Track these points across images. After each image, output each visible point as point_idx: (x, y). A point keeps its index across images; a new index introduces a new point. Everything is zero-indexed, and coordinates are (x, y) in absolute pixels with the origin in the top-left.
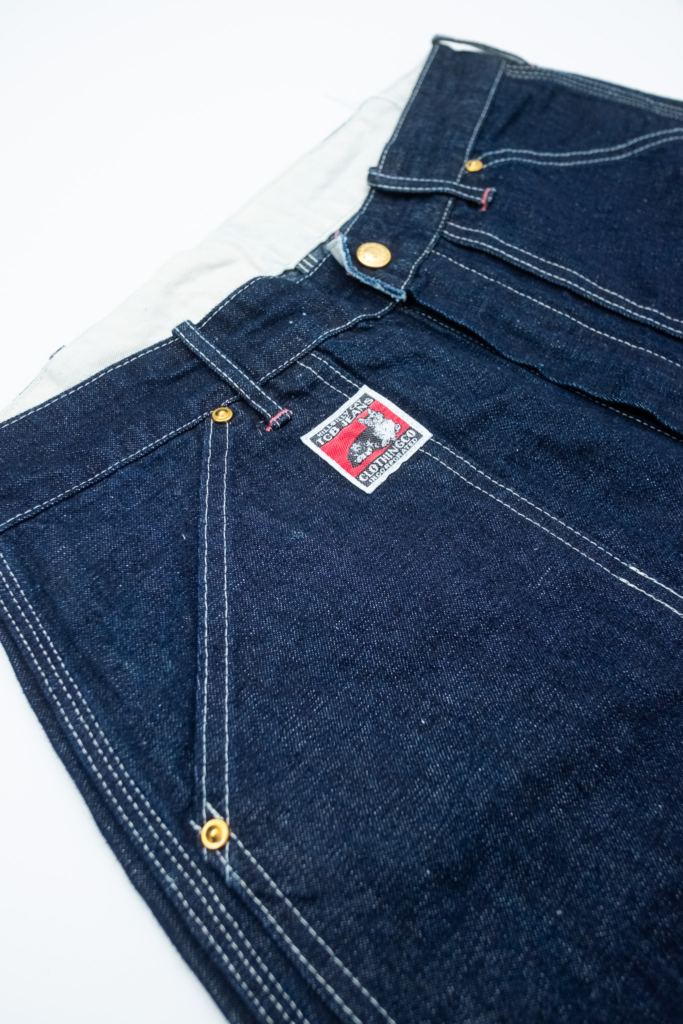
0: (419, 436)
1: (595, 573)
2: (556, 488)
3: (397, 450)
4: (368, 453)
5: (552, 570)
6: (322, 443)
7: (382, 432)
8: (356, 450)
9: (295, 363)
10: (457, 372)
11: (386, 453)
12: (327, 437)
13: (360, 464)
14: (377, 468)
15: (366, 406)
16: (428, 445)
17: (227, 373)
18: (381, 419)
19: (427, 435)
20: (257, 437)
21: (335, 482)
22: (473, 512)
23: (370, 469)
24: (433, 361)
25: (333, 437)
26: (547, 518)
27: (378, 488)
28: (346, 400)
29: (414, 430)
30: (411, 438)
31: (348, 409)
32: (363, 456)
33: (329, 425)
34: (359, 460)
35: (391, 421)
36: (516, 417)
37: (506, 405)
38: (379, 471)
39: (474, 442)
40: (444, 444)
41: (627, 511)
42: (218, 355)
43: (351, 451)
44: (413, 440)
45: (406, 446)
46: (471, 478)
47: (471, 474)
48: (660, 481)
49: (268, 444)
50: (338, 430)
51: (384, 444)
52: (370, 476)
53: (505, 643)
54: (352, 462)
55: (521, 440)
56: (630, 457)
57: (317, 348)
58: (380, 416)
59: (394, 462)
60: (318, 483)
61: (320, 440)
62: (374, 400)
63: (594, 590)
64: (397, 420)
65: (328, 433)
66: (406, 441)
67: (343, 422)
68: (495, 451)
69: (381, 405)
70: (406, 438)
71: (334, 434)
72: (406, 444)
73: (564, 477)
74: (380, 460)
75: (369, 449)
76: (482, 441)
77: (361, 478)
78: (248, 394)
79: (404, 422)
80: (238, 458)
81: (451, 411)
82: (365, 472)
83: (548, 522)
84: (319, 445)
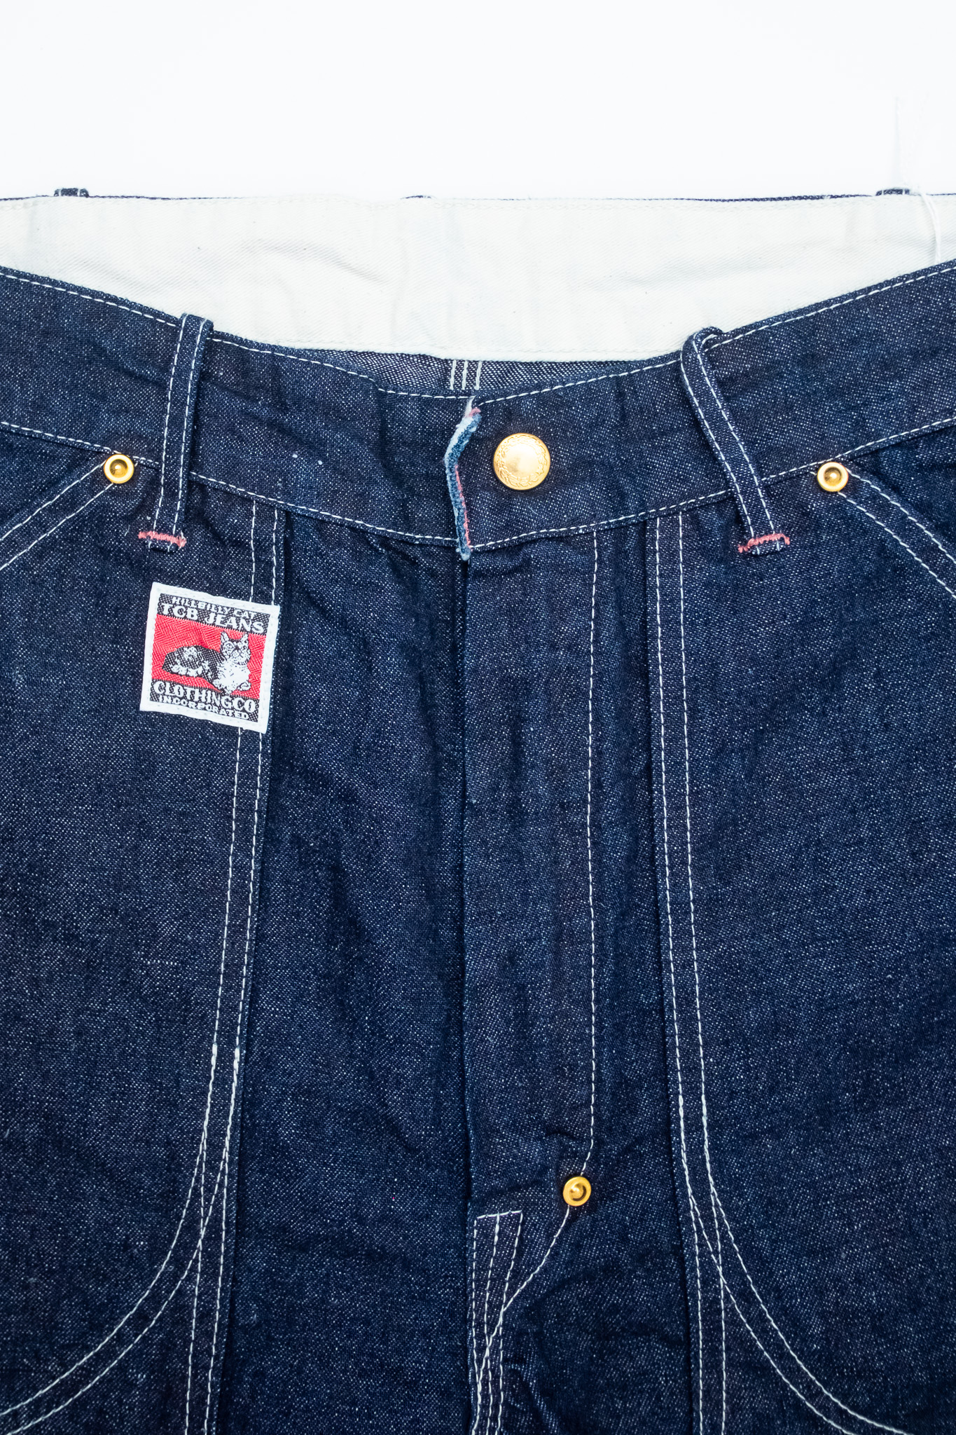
0: (253, 717)
1: (205, 1015)
2: (298, 915)
3: (218, 704)
4: (192, 673)
5: (177, 967)
6: (166, 612)
7: (226, 673)
8: (186, 656)
9: (249, 501)
10: (370, 709)
11: (209, 692)
12: (180, 611)
13: (172, 673)
14: (182, 695)
15: (248, 629)
16: (251, 736)
17: (170, 434)
18: (243, 660)
19: (261, 726)
20: (117, 533)
21: (130, 660)
22: (193, 841)
23: (176, 688)
24: (370, 669)
25: (185, 617)
26: (243, 926)
27: (156, 713)
28: (245, 597)
29: (257, 706)
30: (244, 710)
31: (233, 609)
32: (183, 670)
33: (197, 602)
34: (175, 669)
35: (248, 672)
36: (347, 822)
37: (354, 801)
38: (181, 699)
39: (290, 786)
40: (264, 754)
41: (320, 1009)
42: (184, 404)
43: (181, 651)
44: (243, 714)
45: (231, 712)
46: (243, 811)
47: (245, 809)
48: (373, 1034)
49: (120, 551)
50: (196, 618)
51: (216, 682)
52: (168, 692)
53: (63, 961)
54: (168, 663)
55: (325, 842)
56: (378, 986)
57: (288, 514)
58: (246, 655)
59: (205, 709)
60: (113, 642)
61: (167, 606)
62: (264, 634)
63: (184, 1022)
64: (255, 680)
65: (186, 607)
66: (236, 707)
67: (212, 615)
68: (295, 819)
69: (262, 647)
70: (241, 704)
71: (189, 616)
72: (233, 709)
73: (318, 916)
74: (193, 693)
75: (200, 670)
76: (299, 795)
77: (156, 686)
78: (166, 478)
79: (257, 689)
80: (80, 530)
81: (308, 736)
82: (168, 684)
83: (237, 931)
84: (160, 609)
